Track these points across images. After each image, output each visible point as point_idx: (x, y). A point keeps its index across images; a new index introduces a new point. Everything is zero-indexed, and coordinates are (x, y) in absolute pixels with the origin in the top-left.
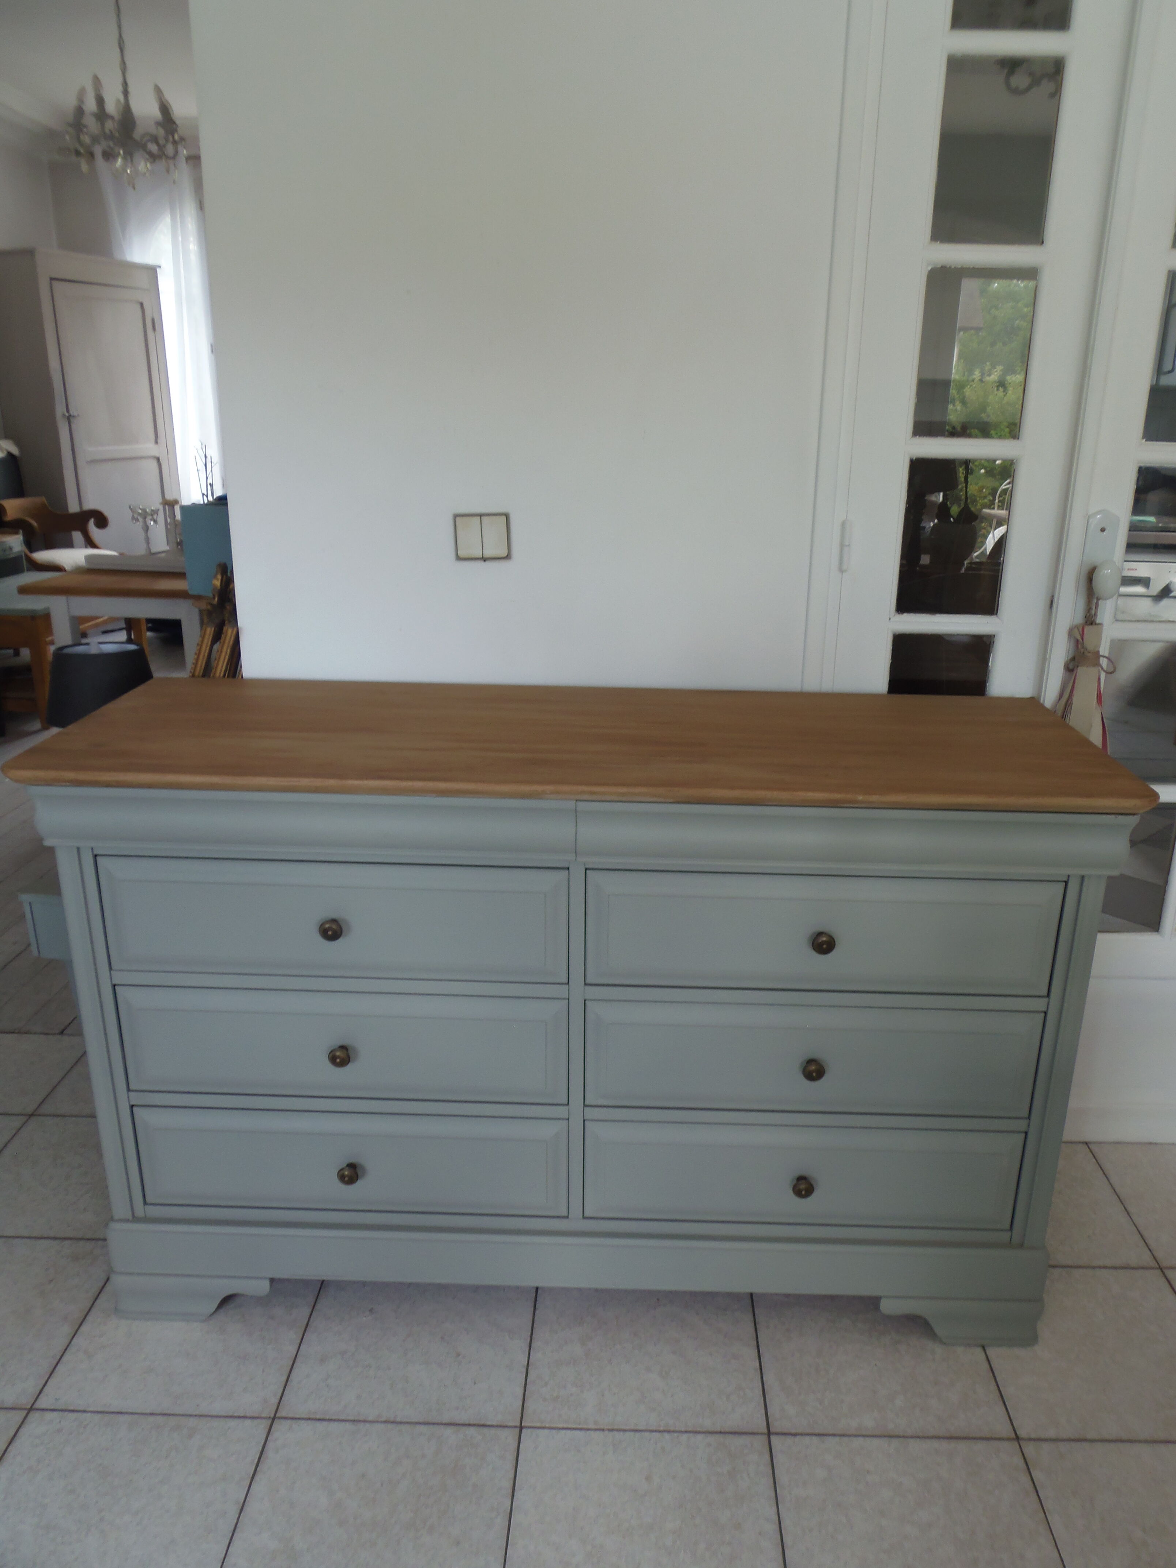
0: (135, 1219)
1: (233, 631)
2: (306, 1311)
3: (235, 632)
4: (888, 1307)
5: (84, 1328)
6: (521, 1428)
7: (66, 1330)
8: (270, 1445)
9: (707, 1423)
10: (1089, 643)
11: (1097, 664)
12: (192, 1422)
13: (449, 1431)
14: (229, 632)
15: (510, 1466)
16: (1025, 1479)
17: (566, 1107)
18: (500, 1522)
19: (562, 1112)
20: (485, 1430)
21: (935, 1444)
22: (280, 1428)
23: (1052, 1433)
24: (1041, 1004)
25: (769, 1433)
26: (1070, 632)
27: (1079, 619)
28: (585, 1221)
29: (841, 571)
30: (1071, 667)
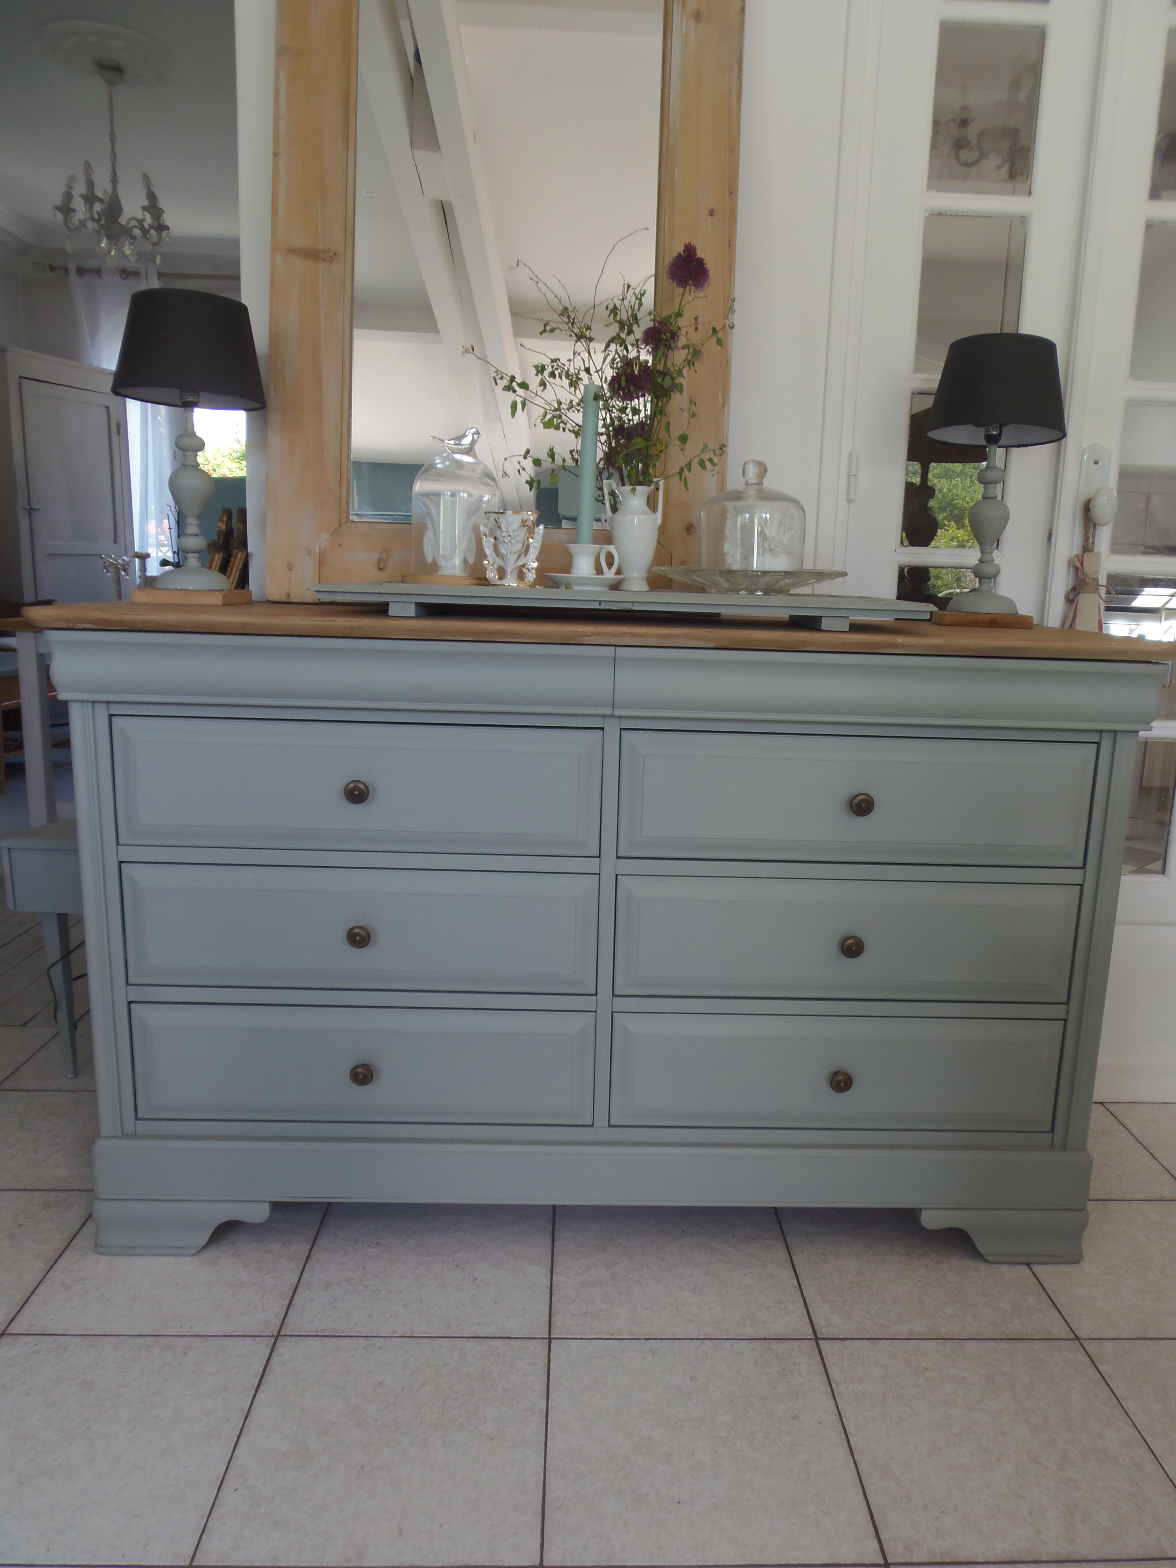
0: (125, 1136)
1: (242, 555)
2: (307, 1246)
3: (244, 555)
4: (928, 1220)
5: (61, 1264)
6: (550, 1339)
7: (40, 1266)
8: (275, 1359)
9: (751, 1332)
10: (1088, 568)
11: (1097, 591)
12: (185, 1341)
13: (472, 1343)
14: (239, 556)
15: (542, 1371)
16: (1092, 1372)
17: (595, 997)
18: (537, 1420)
19: (588, 1003)
20: (511, 1342)
21: (993, 1344)
22: (285, 1347)
23: (1113, 1334)
24: (1076, 876)
25: (817, 1339)
26: (1070, 563)
27: (1077, 550)
28: (610, 1129)
29: (849, 501)
30: (1071, 597)
